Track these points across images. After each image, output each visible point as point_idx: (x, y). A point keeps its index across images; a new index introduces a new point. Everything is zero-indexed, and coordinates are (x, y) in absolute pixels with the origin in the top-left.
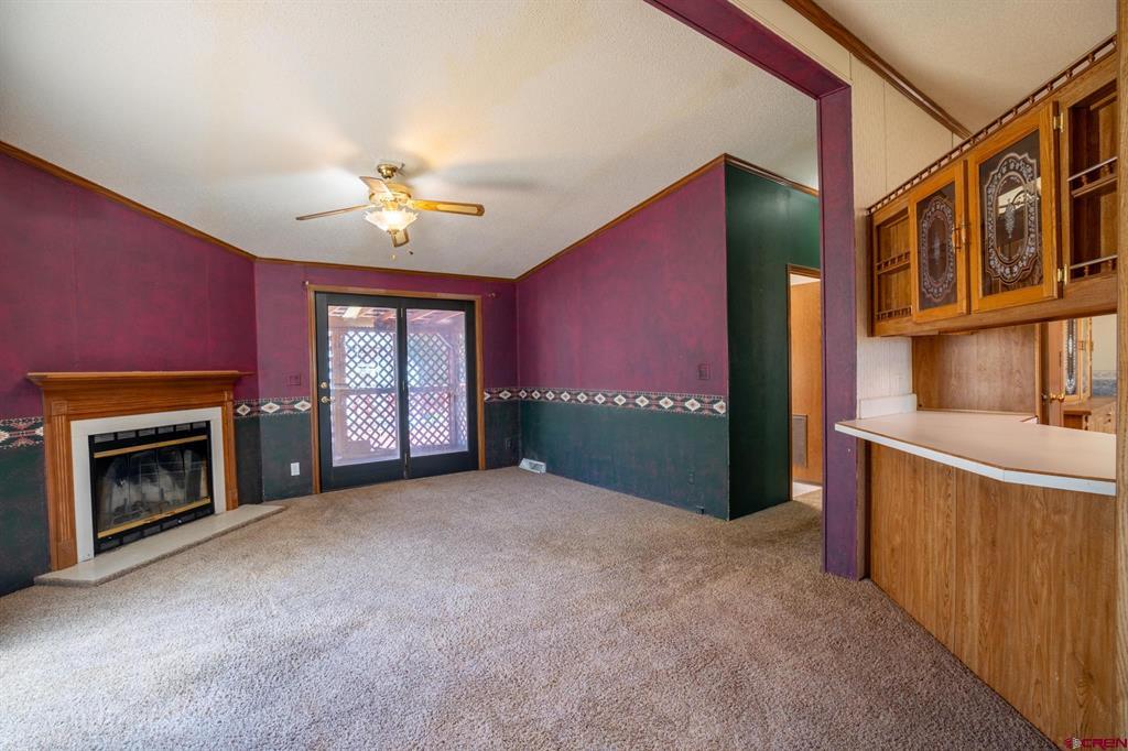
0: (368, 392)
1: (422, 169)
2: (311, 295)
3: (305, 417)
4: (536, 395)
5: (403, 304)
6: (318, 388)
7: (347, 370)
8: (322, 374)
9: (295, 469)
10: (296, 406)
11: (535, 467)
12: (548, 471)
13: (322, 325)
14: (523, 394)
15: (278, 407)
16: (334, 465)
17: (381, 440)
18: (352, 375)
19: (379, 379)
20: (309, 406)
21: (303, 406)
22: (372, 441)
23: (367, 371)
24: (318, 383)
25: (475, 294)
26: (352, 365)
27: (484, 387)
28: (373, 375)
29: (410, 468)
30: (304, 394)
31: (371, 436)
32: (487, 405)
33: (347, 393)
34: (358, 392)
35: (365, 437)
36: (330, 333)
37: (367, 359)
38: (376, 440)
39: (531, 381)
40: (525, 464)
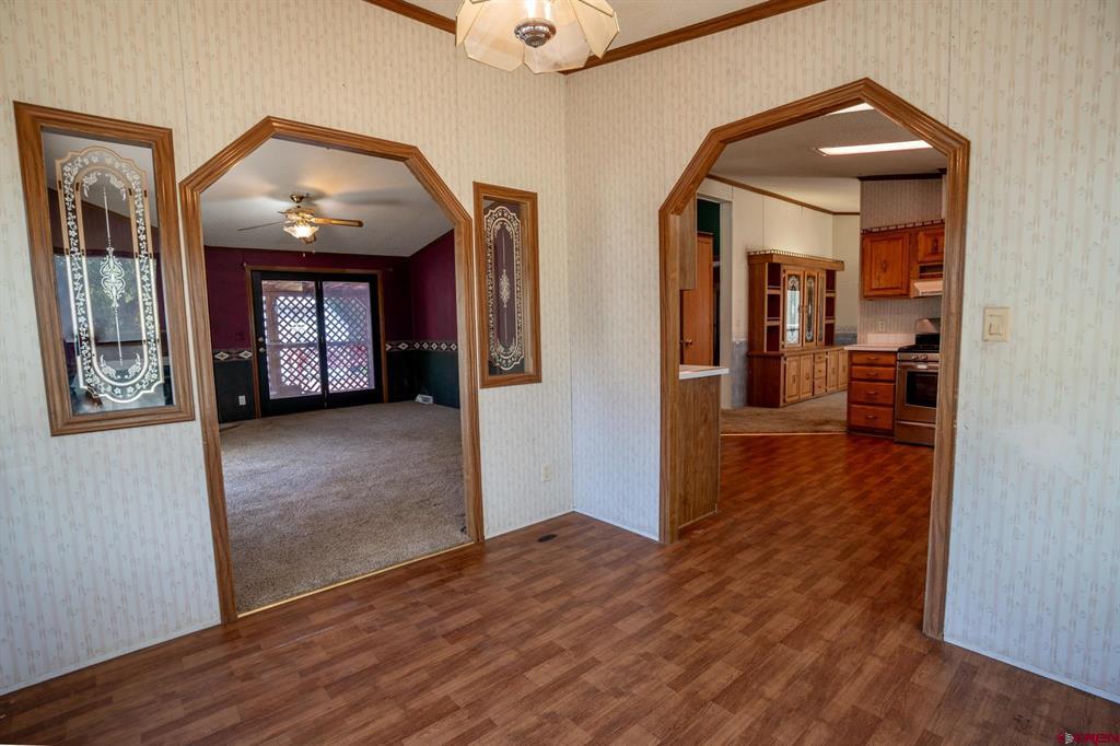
0: (298, 346)
1: (321, 196)
2: (248, 272)
3: (248, 362)
4: (426, 346)
5: (319, 278)
6: (257, 341)
7: (280, 328)
8: (260, 331)
9: (242, 400)
10: (241, 355)
11: (425, 400)
12: (435, 402)
13: (258, 293)
14: (417, 346)
15: (227, 356)
16: (271, 398)
17: (310, 385)
18: (284, 332)
19: (307, 336)
20: (250, 354)
21: (246, 355)
22: (303, 386)
23: (297, 328)
24: (257, 338)
25: (377, 269)
26: (283, 324)
27: (385, 342)
28: (302, 332)
29: (329, 401)
30: (247, 346)
31: (301, 382)
32: (389, 354)
33: (281, 347)
34: (290, 346)
35: (297, 382)
36: (264, 298)
37: (296, 319)
38: (306, 385)
39: (423, 335)
40: (419, 398)
